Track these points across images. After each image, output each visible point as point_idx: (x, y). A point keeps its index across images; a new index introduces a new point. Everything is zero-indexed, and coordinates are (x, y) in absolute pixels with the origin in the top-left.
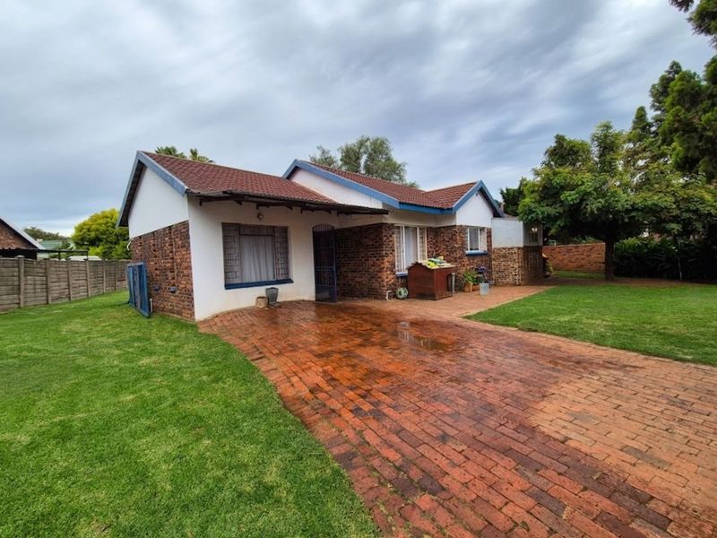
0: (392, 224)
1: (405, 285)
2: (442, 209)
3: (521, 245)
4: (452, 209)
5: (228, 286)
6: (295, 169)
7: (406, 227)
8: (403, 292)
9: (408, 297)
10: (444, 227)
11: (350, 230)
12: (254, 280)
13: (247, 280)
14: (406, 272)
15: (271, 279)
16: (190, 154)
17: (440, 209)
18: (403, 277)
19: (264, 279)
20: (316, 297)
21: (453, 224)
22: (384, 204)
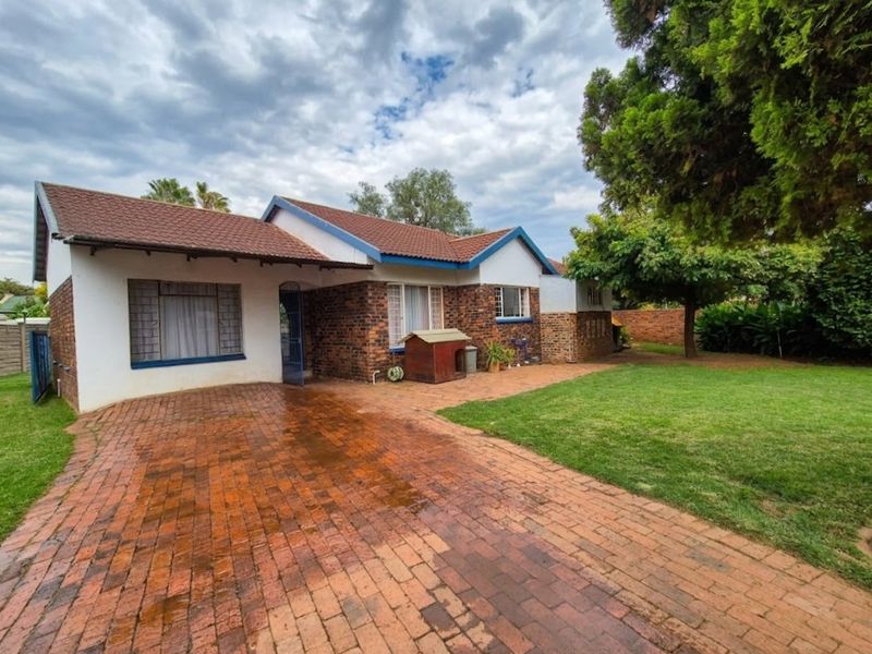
0: (385, 283)
1: (402, 364)
2: (458, 263)
3: (574, 310)
4: (468, 263)
5: (135, 365)
6: (274, 210)
7: (407, 286)
8: (397, 371)
9: (405, 378)
10: (465, 287)
11: (334, 289)
12: (184, 356)
13: (172, 356)
14: (403, 346)
15: (213, 353)
16: (197, 188)
17: (456, 262)
18: (400, 352)
19: (202, 354)
20: (283, 377)
21: (474, 282)
22: (369, 257)
